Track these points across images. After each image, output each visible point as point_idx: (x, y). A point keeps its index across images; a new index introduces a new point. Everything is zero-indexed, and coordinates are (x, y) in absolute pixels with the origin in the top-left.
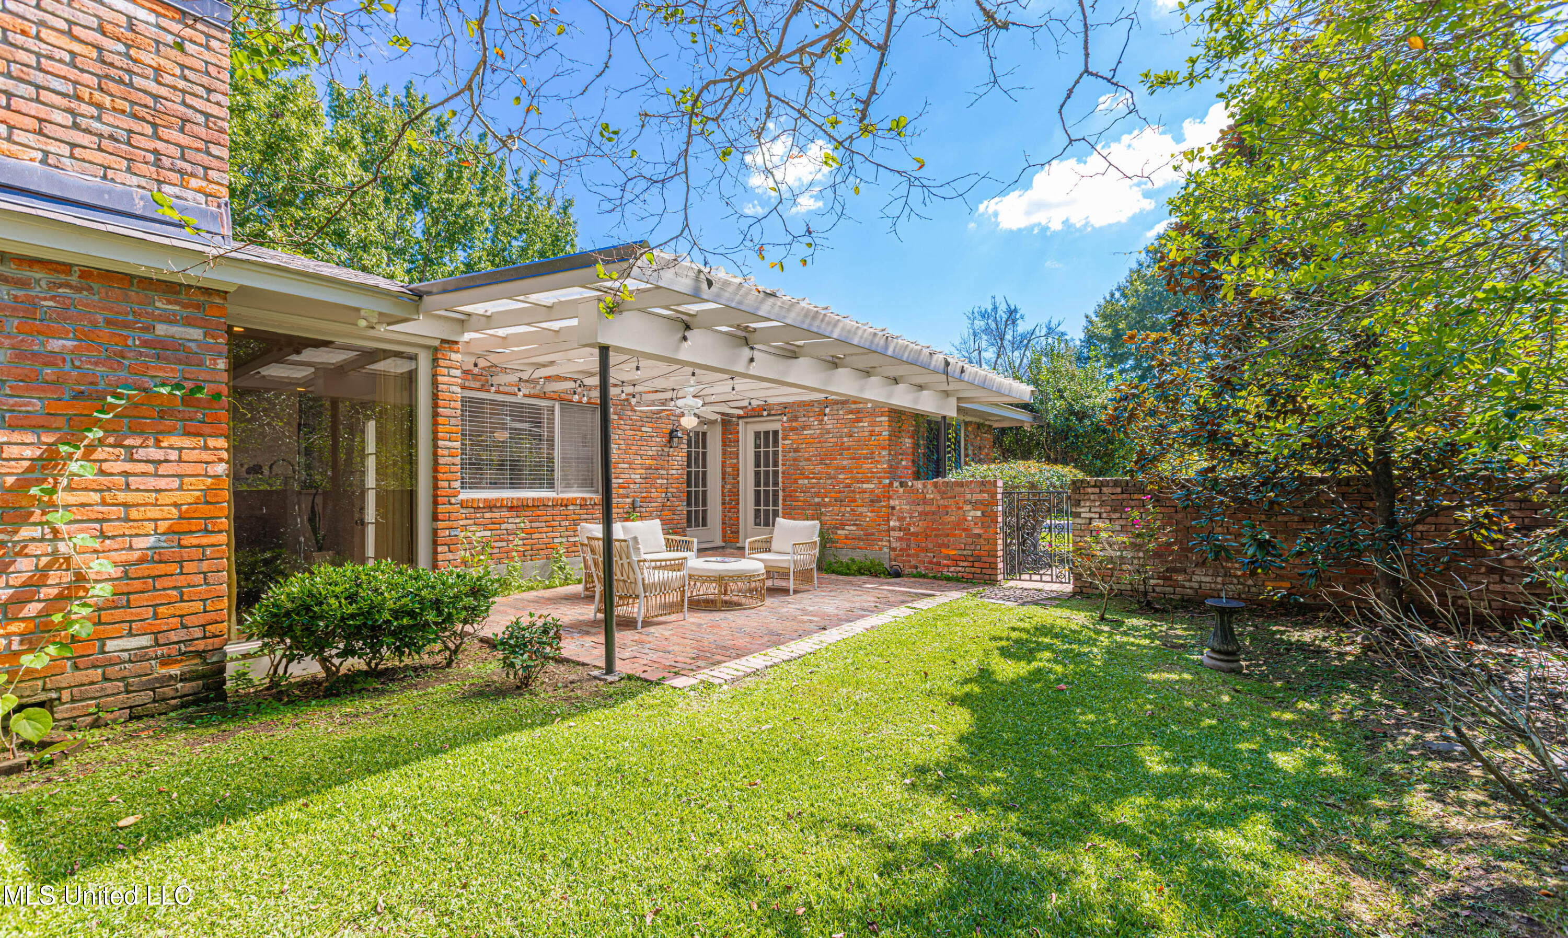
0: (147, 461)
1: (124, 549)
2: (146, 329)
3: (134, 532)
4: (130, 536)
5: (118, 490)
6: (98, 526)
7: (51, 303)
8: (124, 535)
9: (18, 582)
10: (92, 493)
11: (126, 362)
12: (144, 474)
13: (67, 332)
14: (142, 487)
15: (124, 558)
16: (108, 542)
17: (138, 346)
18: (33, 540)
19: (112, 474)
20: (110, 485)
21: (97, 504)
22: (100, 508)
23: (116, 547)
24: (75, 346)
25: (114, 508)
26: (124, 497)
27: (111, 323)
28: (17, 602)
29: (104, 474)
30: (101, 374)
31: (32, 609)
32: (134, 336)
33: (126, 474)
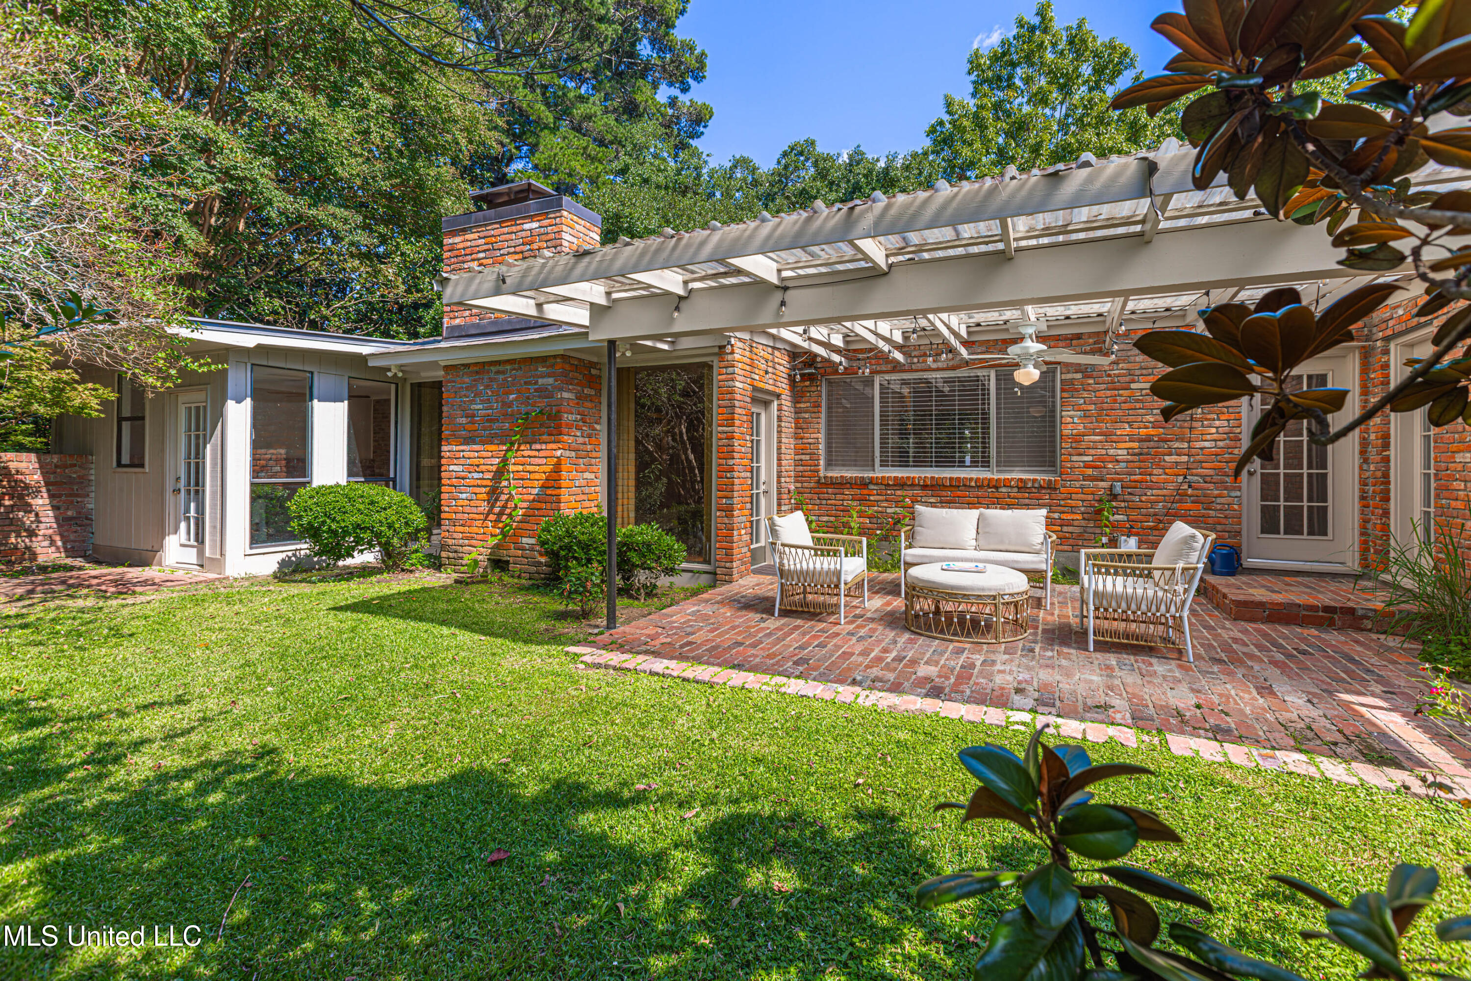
0: (536, 450)
1: (527, 494)
3: (531, 486)
5: (527, 465)
6: (522, 482)
7: (510, 379)
8: (529, 487)
9: (501, 505)
10: (520, 466)
11: (530, 402)
12: (535, 457)
13: (514, 391)
14: (534, 464)
15: (528, 498)
16: (523, 490)
17: (533, 392)
18: (505, 487)
19: (525, 457)
20: (524, 462)
22: (522, 473)
23: (525, 493)
24: (516, 397)
25: (526, 474)
26: (529, 468)
27: (526, 383)
28: (501, 513)
29: (523, 457)
30: (523, 408)
31: (505, 517)
32: (532, 388)
33: (530, 457)
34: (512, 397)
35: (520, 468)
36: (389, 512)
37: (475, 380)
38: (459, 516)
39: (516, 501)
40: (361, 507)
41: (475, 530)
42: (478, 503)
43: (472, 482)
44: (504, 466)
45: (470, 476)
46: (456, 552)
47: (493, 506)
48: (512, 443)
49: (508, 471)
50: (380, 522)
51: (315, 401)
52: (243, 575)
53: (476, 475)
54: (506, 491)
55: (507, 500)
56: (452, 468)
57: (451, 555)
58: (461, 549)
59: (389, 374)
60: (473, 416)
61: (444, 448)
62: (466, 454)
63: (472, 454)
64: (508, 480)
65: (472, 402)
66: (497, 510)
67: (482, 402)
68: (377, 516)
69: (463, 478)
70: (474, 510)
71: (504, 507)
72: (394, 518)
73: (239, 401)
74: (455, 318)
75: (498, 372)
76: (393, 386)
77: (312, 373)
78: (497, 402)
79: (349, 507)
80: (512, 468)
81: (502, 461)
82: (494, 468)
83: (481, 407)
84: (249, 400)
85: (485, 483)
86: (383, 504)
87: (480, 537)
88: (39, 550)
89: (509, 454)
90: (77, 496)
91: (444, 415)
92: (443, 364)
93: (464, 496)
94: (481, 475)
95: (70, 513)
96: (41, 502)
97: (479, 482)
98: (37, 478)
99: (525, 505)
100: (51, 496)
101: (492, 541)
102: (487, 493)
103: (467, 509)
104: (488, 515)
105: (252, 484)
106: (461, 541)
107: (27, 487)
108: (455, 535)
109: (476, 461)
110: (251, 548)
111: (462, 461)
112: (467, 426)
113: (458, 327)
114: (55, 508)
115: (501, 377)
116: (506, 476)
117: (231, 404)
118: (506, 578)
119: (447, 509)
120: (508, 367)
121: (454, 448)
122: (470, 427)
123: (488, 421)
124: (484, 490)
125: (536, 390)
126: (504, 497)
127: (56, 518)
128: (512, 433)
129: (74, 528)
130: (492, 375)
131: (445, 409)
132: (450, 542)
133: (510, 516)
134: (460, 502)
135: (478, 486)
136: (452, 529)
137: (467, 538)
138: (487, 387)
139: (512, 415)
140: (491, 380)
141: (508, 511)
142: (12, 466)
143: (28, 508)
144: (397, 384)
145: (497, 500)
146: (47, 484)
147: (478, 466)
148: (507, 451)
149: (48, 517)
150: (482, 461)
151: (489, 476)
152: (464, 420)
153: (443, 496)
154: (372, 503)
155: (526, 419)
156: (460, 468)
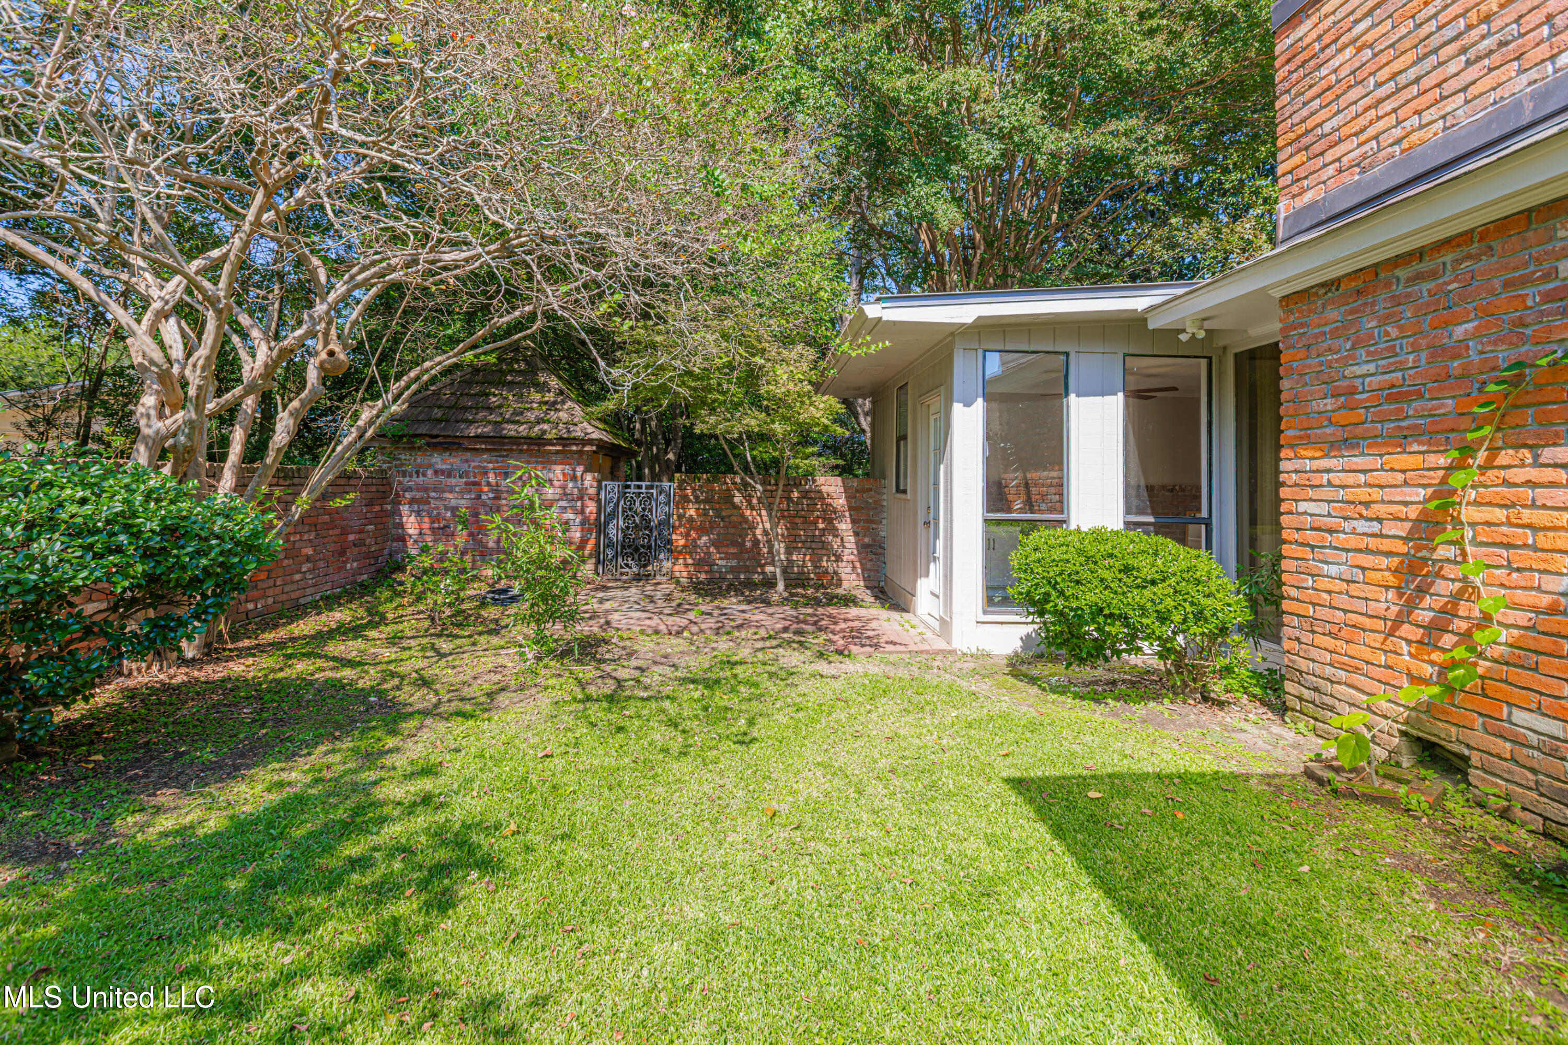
0: (1556, 466)
1: (1532, 588)
2: (1546, 278)
3: (1542, 566)
4: (1539, 571)
5: (1524, 506)
6: (1505, 553)
7: (1455, 285)
8: (1531, 569)
9: (1437, 606)
10: (1497, 510)
11: (1528, 332)
12: (1553, 485)
13: (1468, 313)
14: (1549, 504)
15: (1531, 601)
16: (1514, 575)
17: (1539, 304)
18: (1448, 560)
19: (1516, 485)
20: (1514, 499)
21: (1502, 524)
22: (1504, 529)
23: (1523, 584)
24: (1475, 328)
25: (1520, 531)
26: (1527, 515)
27: (1507, 285)
28: (1436, 628)
29: (1506, 483)
30: (1504, 354)
31: (1448, 640)
32: (1532, 295)
33: (1529, 483)
34: (1460, 331)
35: (1500, 514)
36: (1159, 589)
37: (1352, 312)
38: (1322, 613)
39: (1486, 603)
40: (1107, 575)
41: (1367, 654)
42: (1370, 591)
43: (1353, 542)
44: (1444, 508)
45: (1347, 526)
46: (1316, 689)
47: (1411, 606)
48: (1468, 450)
49: (1457, 523)
50: (1142, 608)
51: (1072, 397)
52: (974, 651)
53: (1362, 526)
54: (1449, 571)
55: (1457, 597)
56: (1303, 506)
57: (1307, 694)
58: (1328, 687)
59: (1183, 337)
60: (1353, 391)
61: (1284, 465)
62: (1336, 478)
63: (1350, 479)
64: (1457, 542)
65: (1349, 360)
66: (1424, 616)
67: (1373, 357)
68: (1135, 596)
69: (1331, 531)
70: (1360, 606)
71: (1448, 612)
72: (1170, 603)
73: (968, 404)
74: (1303, 191)
75: (1419, 277)
76: (1204, 362)
77: (1067, 354)
78: (1416, 349)
79: (1085, 575)
80: (1467, 513)
81: (1436, 495)
82: (1413, 512)
83: (1371, 368)
84: (980, 401)
85: (1386, 545)
86: (1148, 572)
87: (1377, 672)
88: (843, 576)
89: (1457, 479)
90: (873, 522)
91: (1283, 397)
92: (1278, 293)
93: (1333, 570)
94: (1375, 527)
95: (867, 540)
96: (845, 526)
97: (1372, 543)
98: (840, 502)
99: (1522, 618)
100: (853, 521)
101: (1410, 694)
102: (1396, 571)
103: (1342, 601)
104: (1397, 623)
105: (986, 521)
106: (1329, 671)
107: (835, 511)
108: (1314, 653)
109: (1362, 494)
110: (985, 612)
111: (1326, 493)
112: (1337, 417)
113: (1313, 205)
114: (856, 534)
115: (1426, 286)
116: (1450, 534)
117: (958, 408)
118: (1455, 804)
119: (1294, 592)
120: (1448, 258)
121: (1308, 465)
122: (1343, 416)
123: (1389, 398)
124: (1384, 562)
125: (1548, 297)
126: (1443, 588)
127: (857, 544)
128: (1465, 422)
129: (871, 556)
130: (1400, 290)
131: (1285, 384)
132: (1304, 665)
133: (1466, 637)
134: (1324, 583)
135: (1368, 551)
136: (1307, 637)
137: (1344, 667)
138: (1385, 320)
139: (1465, 376)
140: (1397, 301)
141: (1460, 625)
142: (825, 489)
143: (835, 532)
144: (1210, 359)
145: (1422, 590)
146: (850, 509)
147: (1367, 504)
148: (1450, 469)
149: (850, 540)
150: (1377, 494)
151: (1402, 529)
152: (1329, 404)
153: (1285, 564)
154: (1127, 569)
155: (1516, 382)
156: (1323, 508)
